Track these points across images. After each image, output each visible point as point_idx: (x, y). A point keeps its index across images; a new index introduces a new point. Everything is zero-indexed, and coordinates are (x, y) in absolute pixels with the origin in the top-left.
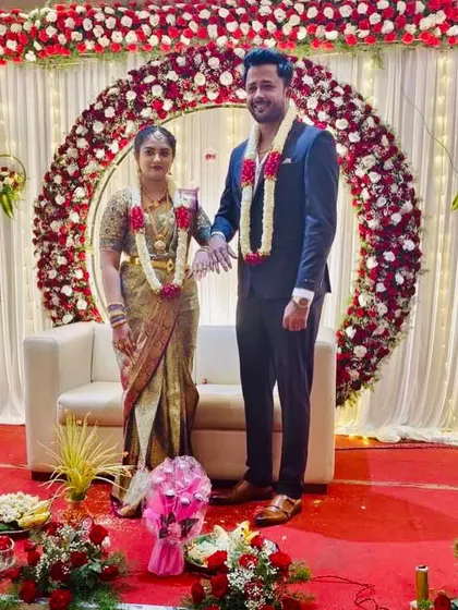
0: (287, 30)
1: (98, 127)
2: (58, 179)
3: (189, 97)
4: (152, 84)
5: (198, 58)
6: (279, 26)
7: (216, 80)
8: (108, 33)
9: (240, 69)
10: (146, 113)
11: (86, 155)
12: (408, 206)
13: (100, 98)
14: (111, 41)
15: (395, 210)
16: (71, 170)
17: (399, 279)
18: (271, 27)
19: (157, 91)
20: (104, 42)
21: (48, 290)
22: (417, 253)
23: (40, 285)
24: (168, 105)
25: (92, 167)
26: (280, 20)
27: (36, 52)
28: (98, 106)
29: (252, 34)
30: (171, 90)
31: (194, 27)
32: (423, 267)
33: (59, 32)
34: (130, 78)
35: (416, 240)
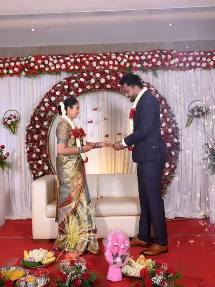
0: (122, 64)
1: (53, 99)
2: (37, 119)
3: (88, 87)
4: (74, 83)
5: (91, 74)
6: (119, 63)
7: (99, 81)
8: (55, 65)
9: (108, 77)
10: (72, 93)
11: (48, 109)
12: (174, 126)
13: (54, 88)
14: (55, 68)
15: (169, 127)
16: (42, 115)
17: (173, 153)
18: (116, 63)
19: (76, 85)
20: (53, 68)
21: (32, 162)
22: (178, 143)
23: (28, 161)
24: (80, 90)
25: (50, 114)
26: (119, 60)
27: (25, 72)
28: (53, 91)
29: (109, 65)
30: (82, 85)
31: (87, 62)
32: (181, 148)
33: (35, 65)
34: (65, 81)
35: (178, 139)
